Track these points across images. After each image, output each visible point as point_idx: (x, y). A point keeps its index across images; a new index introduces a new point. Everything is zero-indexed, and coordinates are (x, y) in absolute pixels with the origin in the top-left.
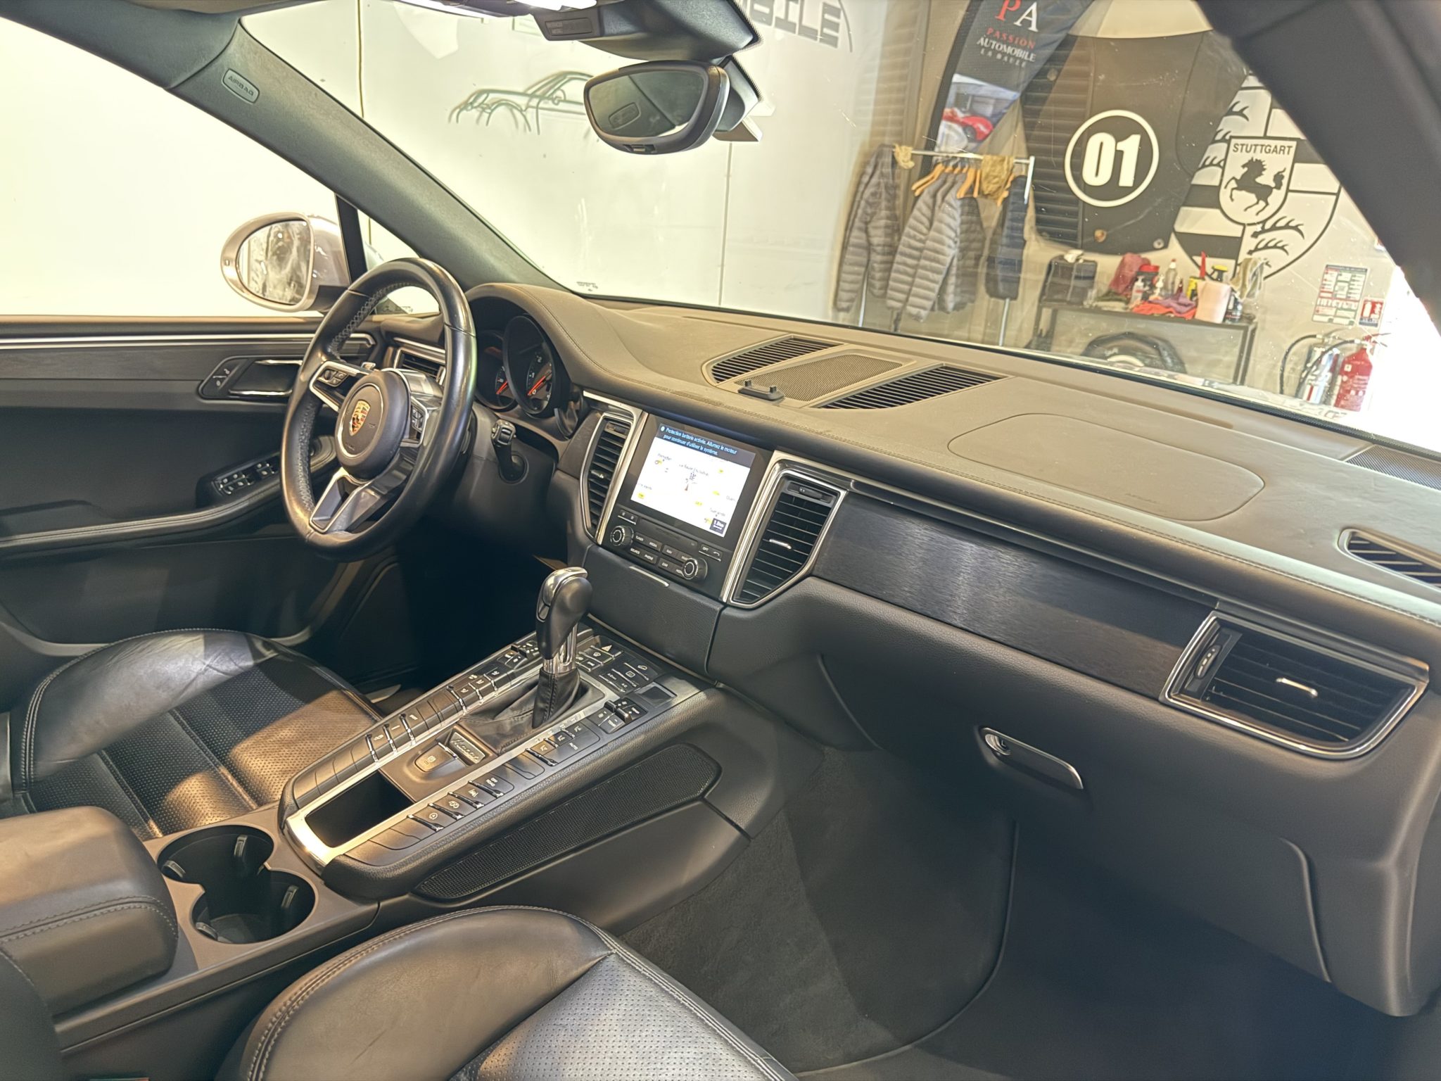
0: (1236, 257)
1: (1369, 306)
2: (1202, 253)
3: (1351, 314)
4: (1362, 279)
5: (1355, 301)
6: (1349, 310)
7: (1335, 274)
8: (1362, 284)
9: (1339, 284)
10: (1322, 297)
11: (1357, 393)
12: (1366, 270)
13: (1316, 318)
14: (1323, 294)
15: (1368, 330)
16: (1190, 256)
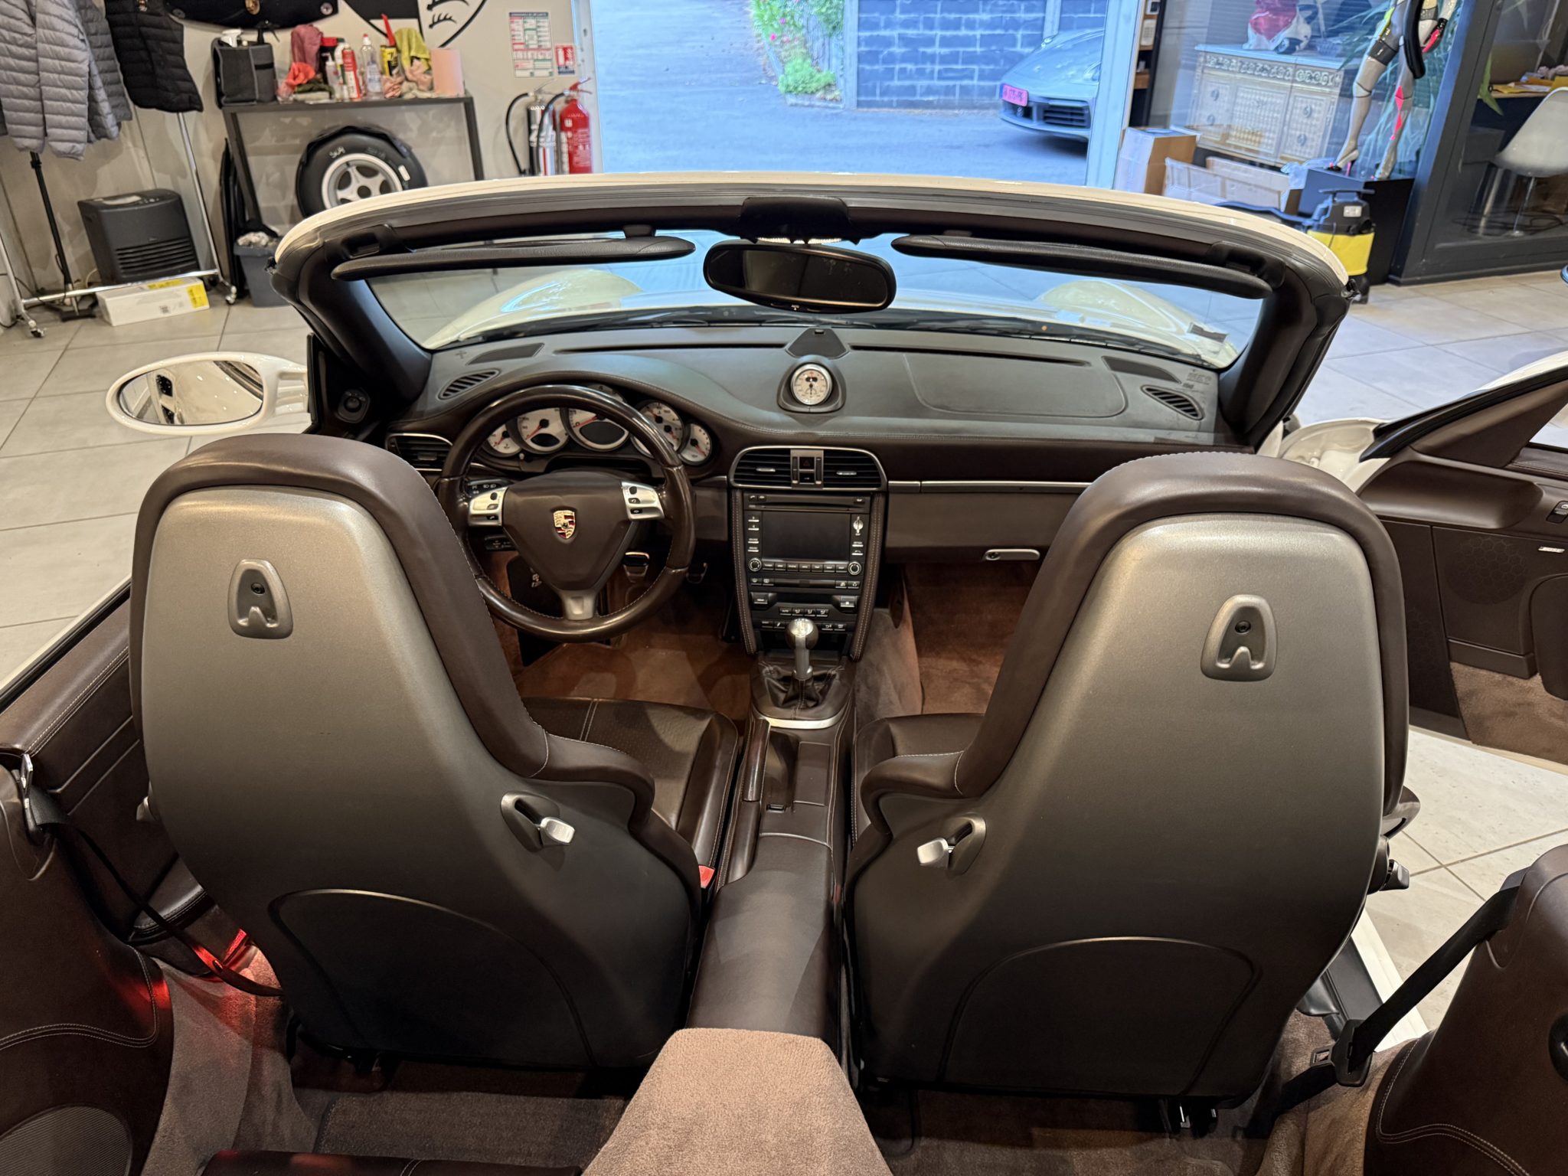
0: (415, 14)
1: (561, 53)
2: (383, 15)
3: (548, 64)
4: (546, 24)
5: (548, 49)
6: (544, 60)
7: (521, 21)
8: (547, 29)
9: (527, 32)
10: (516, 50)
11: (584, 146)
12: (547, 14)
13: (519, 73)
14: (516, 47)
15: (570, 80)
16: (367, 19)
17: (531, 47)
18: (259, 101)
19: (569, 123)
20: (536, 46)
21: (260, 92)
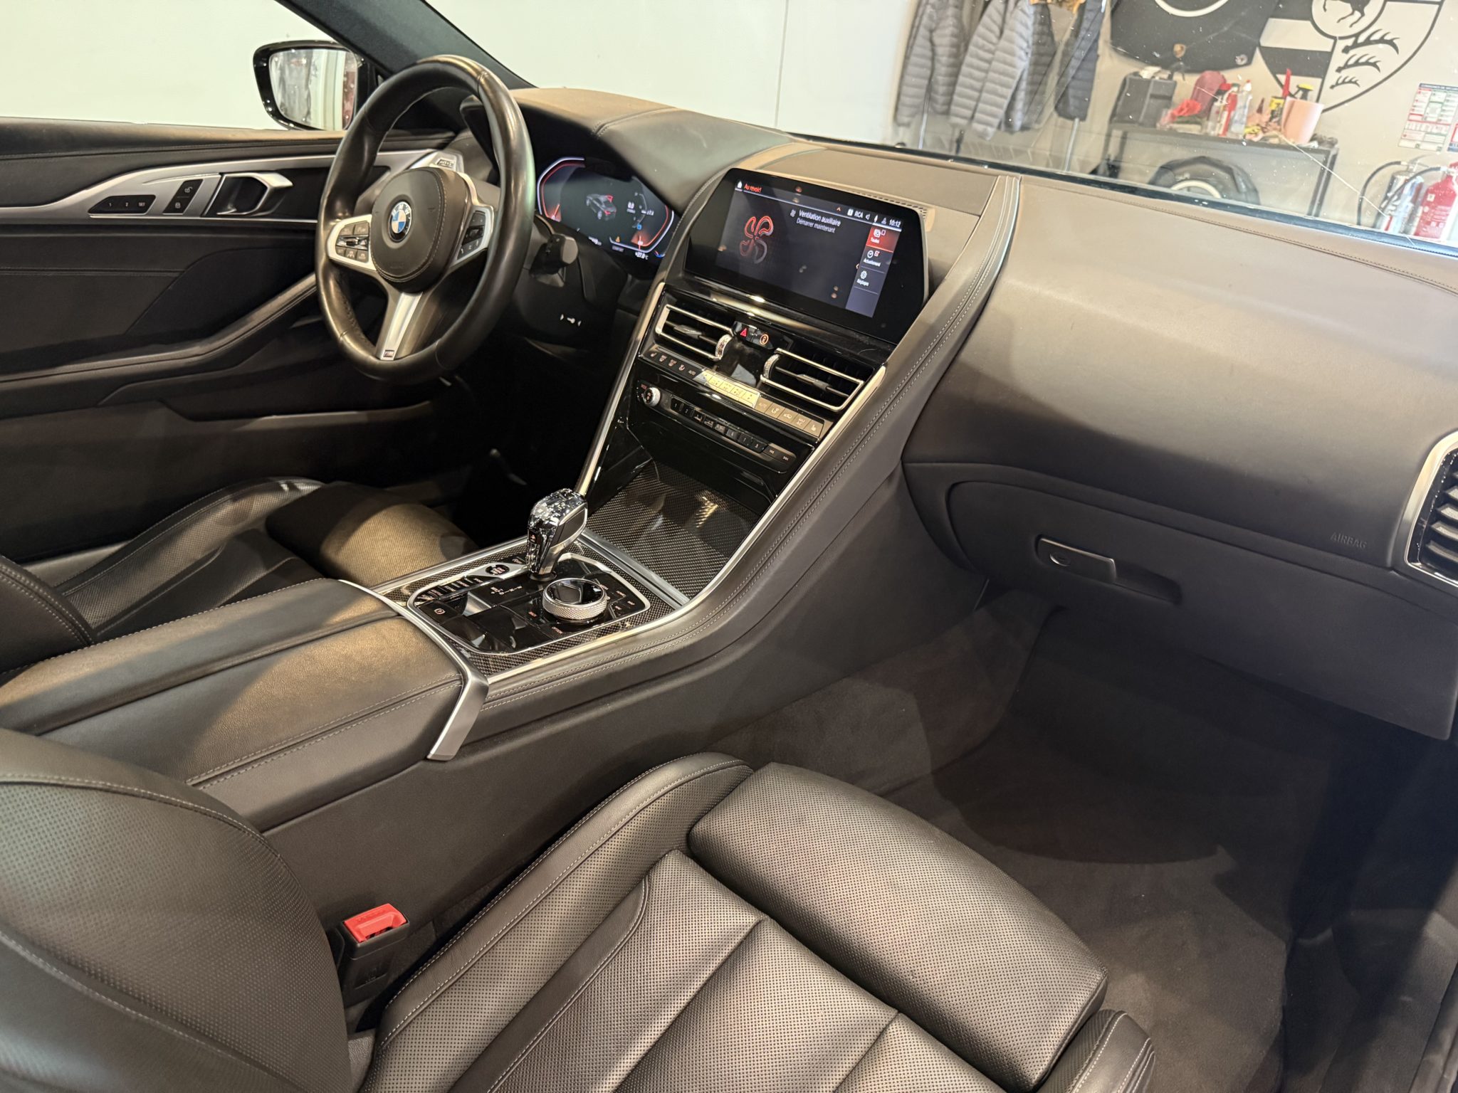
0: (1323, 75)
2: (1289, 71)
3: (1441, 139)
6: (1438, 134)
10: (1411, 120)
13: (1404, 143)
16: (1274, 74)
17: (1428, 119)
18: (1141, 124)
19: (1431, 198)
20: (1434, 120)
21: (1145, 117)
